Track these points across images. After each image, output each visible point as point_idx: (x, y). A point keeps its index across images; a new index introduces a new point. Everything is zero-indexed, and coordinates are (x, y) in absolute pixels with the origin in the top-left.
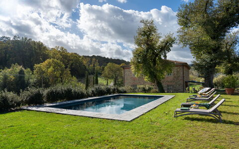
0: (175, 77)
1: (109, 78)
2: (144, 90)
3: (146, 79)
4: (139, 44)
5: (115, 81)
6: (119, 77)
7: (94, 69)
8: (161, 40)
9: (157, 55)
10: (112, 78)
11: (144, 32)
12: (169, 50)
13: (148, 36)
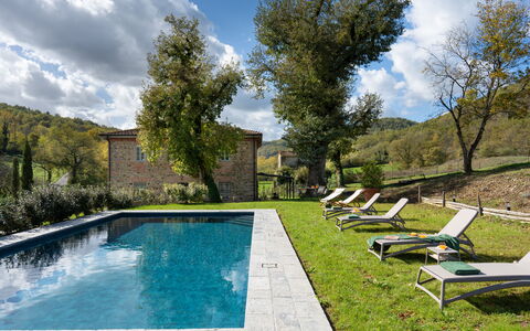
0: (236, 164)
1: (56, 165)
2: (184, 198)
3: (178, 167)
4: (162, 78)
5: (74, 174)
6: (84, 163)
7: (6, 140)
8: (214, 73)
9: (204, 109)
10: (64, 164)
11: (175, 46)
12: (229, 101)
13: (185, 60)
